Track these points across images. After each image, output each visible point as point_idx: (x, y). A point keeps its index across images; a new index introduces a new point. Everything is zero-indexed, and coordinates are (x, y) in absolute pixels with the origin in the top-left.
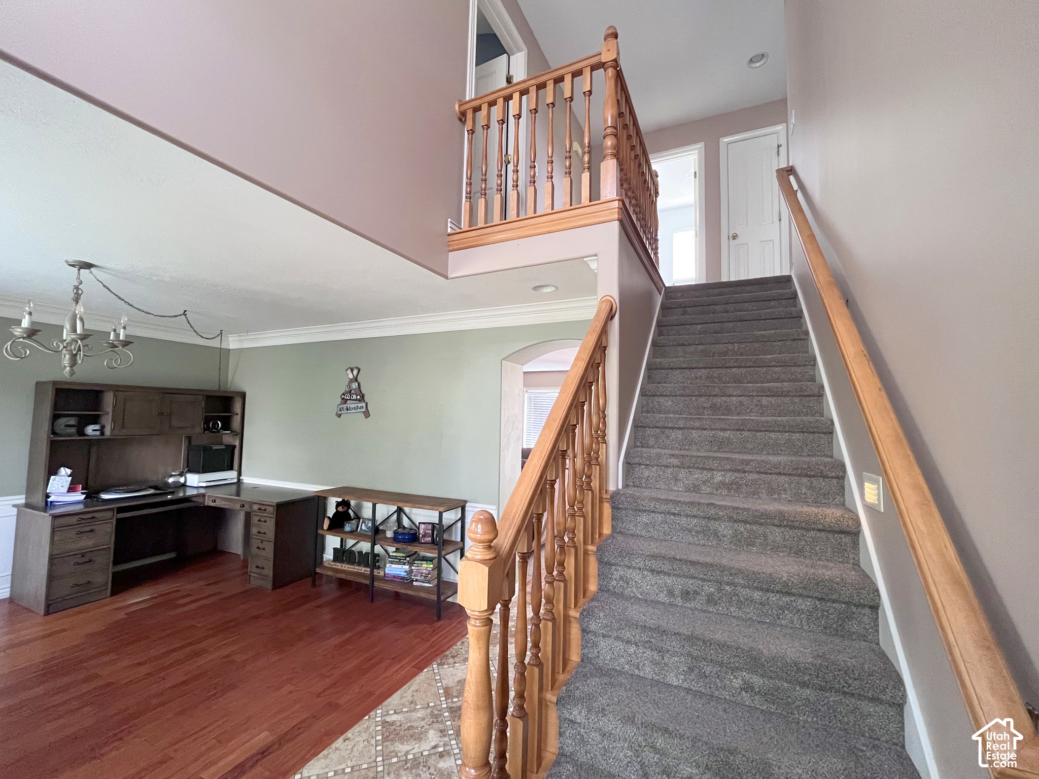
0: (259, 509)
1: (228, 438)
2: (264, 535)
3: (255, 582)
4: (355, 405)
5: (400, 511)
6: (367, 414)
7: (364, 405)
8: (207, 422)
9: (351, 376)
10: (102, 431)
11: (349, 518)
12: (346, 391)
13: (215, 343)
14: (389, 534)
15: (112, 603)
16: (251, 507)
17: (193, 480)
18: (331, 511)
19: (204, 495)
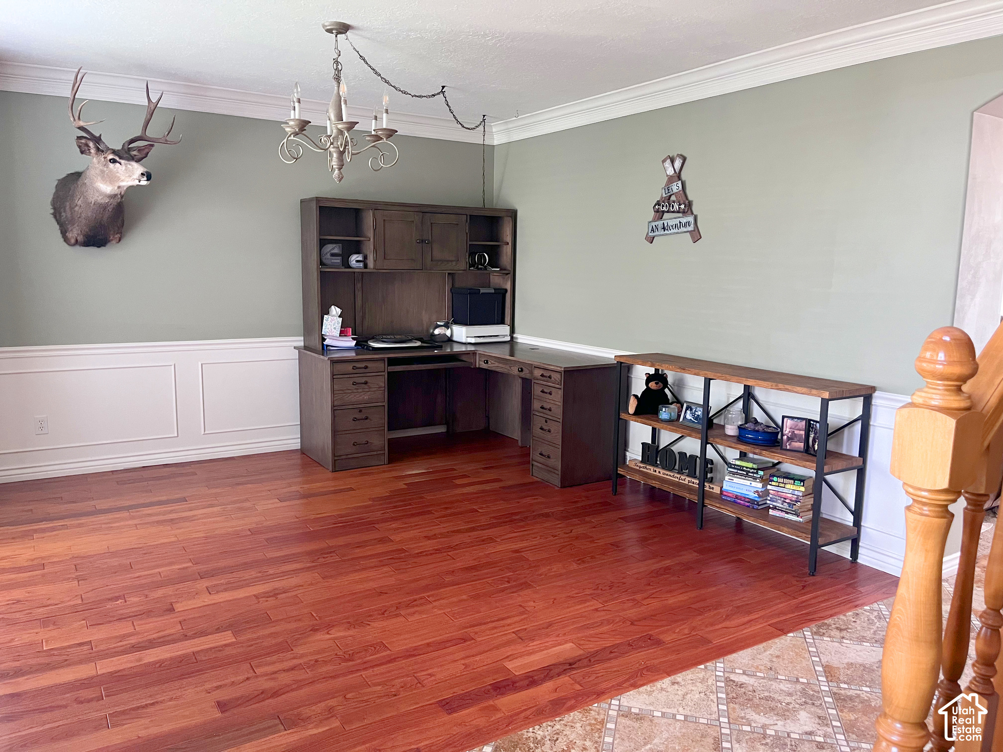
0: (542, 375)
1: (497, 280)
2: (547, 412)
3: (538, 474)
4: (677, 221)
5: (748, 395)
6: (696, 235)
7: (691, 219)
8: (472, 254)
9: (670, 171)
10: (365, 261)
11: (666, 402)
12: (662, 197)
13: (475, 138)
14: (731, 430)
15: (390, 471)
16: (531, 373)
17: (461, 334)
18: (638, 387)
19: (474, 353)
